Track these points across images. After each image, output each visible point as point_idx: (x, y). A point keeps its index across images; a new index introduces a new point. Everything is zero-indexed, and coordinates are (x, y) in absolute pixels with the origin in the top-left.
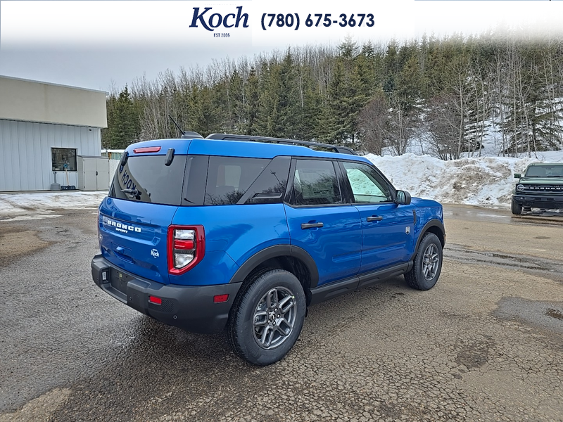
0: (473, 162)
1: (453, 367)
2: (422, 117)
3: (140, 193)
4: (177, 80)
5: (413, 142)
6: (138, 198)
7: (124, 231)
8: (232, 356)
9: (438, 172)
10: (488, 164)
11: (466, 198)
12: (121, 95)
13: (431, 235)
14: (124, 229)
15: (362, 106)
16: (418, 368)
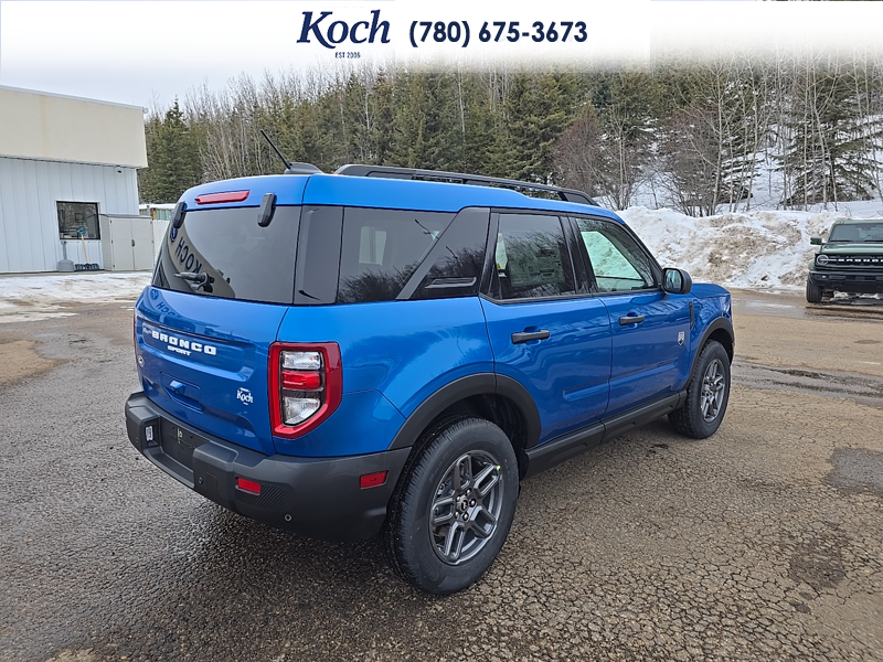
0: (740, 220)
1: (788, 589)
2: (654, 146)
3: (211, 280)
4: (259, 91)
5: (641, 188)
6: (208, 288)
7: (184, 352)
8: (389, 575)
9: (685, 236)
10: (764, 222)
11: (730, 277)
12: (169, 115)
13: (716, 345)
14: (184, 348)
15: (560, 130)
16: (728, 593)
